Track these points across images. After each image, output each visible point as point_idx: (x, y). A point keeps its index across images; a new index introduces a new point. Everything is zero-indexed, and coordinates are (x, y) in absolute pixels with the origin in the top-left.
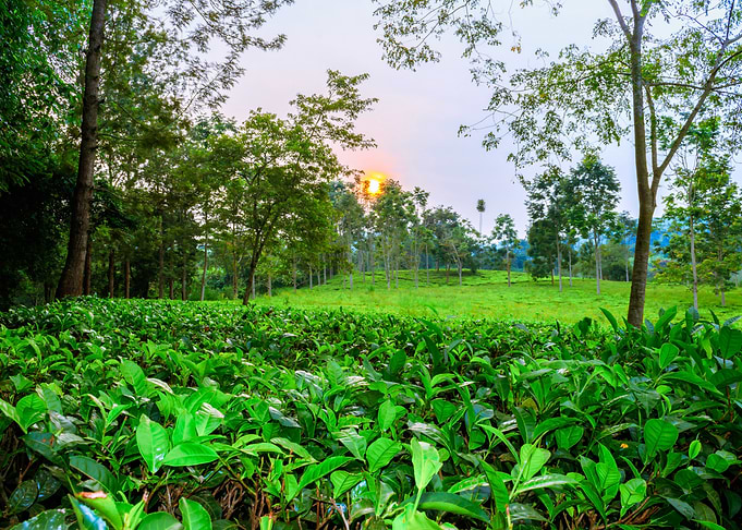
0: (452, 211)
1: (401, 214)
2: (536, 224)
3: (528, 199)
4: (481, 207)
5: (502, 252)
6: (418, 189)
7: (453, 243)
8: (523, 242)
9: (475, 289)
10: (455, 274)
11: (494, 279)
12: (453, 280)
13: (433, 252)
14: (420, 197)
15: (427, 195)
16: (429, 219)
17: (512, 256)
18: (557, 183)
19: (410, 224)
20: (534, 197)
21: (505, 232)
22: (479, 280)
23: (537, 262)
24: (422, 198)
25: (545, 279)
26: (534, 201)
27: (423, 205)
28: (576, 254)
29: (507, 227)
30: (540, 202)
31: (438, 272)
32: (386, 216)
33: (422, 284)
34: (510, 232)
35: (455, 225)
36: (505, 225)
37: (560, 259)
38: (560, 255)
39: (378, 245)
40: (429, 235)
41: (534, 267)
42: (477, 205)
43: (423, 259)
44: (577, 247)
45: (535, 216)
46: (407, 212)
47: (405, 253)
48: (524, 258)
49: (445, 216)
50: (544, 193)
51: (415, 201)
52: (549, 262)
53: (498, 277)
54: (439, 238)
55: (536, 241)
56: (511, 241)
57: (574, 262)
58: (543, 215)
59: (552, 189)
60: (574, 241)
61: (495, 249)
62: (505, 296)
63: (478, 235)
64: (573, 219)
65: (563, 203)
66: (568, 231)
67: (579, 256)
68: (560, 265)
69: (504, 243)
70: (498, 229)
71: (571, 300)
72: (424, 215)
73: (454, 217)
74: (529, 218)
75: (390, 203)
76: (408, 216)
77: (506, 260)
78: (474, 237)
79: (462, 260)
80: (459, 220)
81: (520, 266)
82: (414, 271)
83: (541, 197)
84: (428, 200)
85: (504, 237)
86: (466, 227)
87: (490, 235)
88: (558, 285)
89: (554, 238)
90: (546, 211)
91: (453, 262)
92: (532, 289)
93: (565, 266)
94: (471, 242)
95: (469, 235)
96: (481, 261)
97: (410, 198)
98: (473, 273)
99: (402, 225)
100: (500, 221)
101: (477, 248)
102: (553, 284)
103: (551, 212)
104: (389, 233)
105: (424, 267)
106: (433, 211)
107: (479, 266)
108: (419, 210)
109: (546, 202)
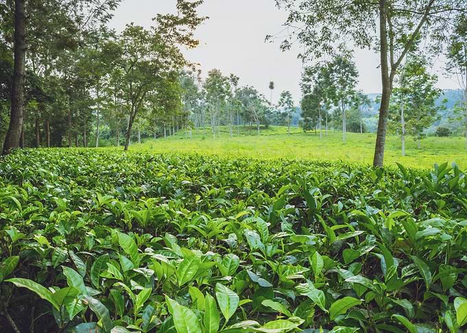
0: (253, 89)
1: (222, 91)
2: (306, 97)
3: (301, 81)
4: (271, 87)
5: (285, 115)
6: (232, 75)
7: (254, 109)
8: (297, 109)
9: (267, 137)
10: (256, 128)
11: (279, 132)
12: (254, 132)
13: (242, 114)
14: (233, 80)
15: (238, 78)
16: (239, 94)
17: (290, 117)
18: (320, 72)
19: (227, 97)
20: (305, 80)
21: (286, 102)
22: (270, 132)
23: (306, 120)
24: (235, 80)
25: (311, 131)
26: (305, 83)
27: (236, 85)
28: (329, 116)
29: (288, 99)
30: (309, 83)
31: (245, 127)
32: (212, 92)
33: (235, 134)
34: (289, 102)
35: (255, 98)
36: (286, 97)
37: (321, 119)
38: (320, 116)
39: (208, 110)
40: (239, 104)
41: (304, 123)
42: (269, 85)
43: (235, 119)
44: (330, 112)
45: (306, 92)
46: (225, 89)
47: (224, 115)
48: (297, 118)
49: (248, 91)
50: (311, 78)
51: (230, 83)
52: (314, 121)
53: (282, 130)
54: (245, 105)
55: (306, 107)
56: (290, 108)
57: (329, 121)
58: (310, 92)
59: (316, 75)
60: (328, 108)
61: (280, 113)
62: (287, 142)
63: (269, 103)
64: (329, 94)
65: (323, 84)
66: (326, 101)
67: (332, 117)
68: (320, 123)
69: (286, 109)
70: (282, 100)
71: (327, 144)
72: (236, 91)
73: (254, 92)
74: (302, 93)
75: (214, 84)
76: (226, 92)
77: (287, 119)
78: (267, 105)
79: (260, 119)
80: (258, 94)
81: (295, 124)
82: (230, 126)
83: (309, 80)
84: (239, 81)
85: (286, 105)
86: (262, 99)
87: (277, 104)
88: (319, 135)
89: (317, 106)
90: (312, 89)
91: (254, 121)
92: (303, 137)
93: (323, 123)
94: (265, 108)
95: (263, 104)
96: (271, 120)
97: (227, 81)
98: (267, 128)
99: (222, 98)
100: (284, 95)
101: (269, 112)
102: (316, 134)
103: (316, 90)
104: (214, 103)
105: (236, 124)
106: (242, 89)
107: (270, 123)
108: (233, 89)
109: (313, 84)
